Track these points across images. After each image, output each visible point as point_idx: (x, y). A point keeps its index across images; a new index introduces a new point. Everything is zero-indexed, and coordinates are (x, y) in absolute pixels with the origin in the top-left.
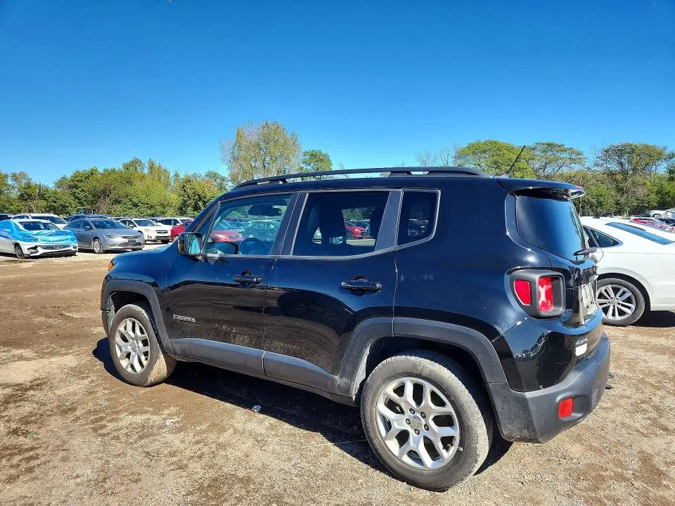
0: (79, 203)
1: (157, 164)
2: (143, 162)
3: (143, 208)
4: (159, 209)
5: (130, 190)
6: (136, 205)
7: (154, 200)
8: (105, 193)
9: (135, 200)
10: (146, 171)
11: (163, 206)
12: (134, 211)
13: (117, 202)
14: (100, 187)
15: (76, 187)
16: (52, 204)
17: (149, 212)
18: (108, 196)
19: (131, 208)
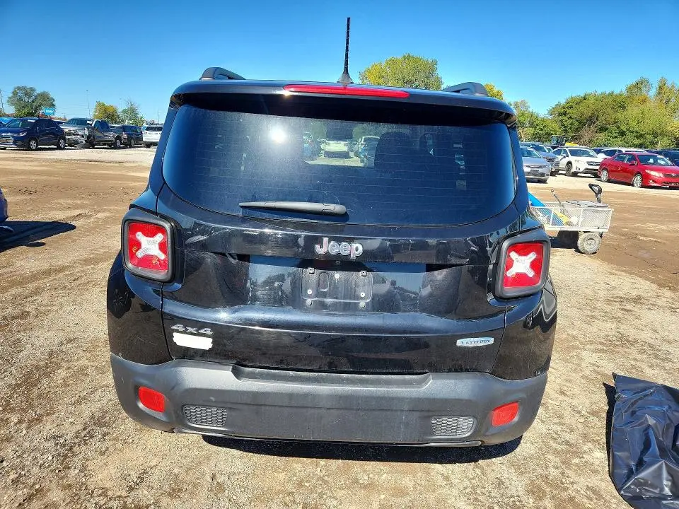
0: (564, 130)
1: (669, 84)
2: (650, 82)
3: (629, 137)
4: (649, 137)
5: (620, 115)
6: (623, 134)
7: (646, 127)
8: (591, 120)
9: (623, 128)
10: (653, 92)
11: (655, 135)
12: (619, 141)
13: (603, 129)
14: (588, 113)
15: (565, 114)
16: (538, 131)
17: (636, 142)
18: (594, 123)
19: (616, 137)
